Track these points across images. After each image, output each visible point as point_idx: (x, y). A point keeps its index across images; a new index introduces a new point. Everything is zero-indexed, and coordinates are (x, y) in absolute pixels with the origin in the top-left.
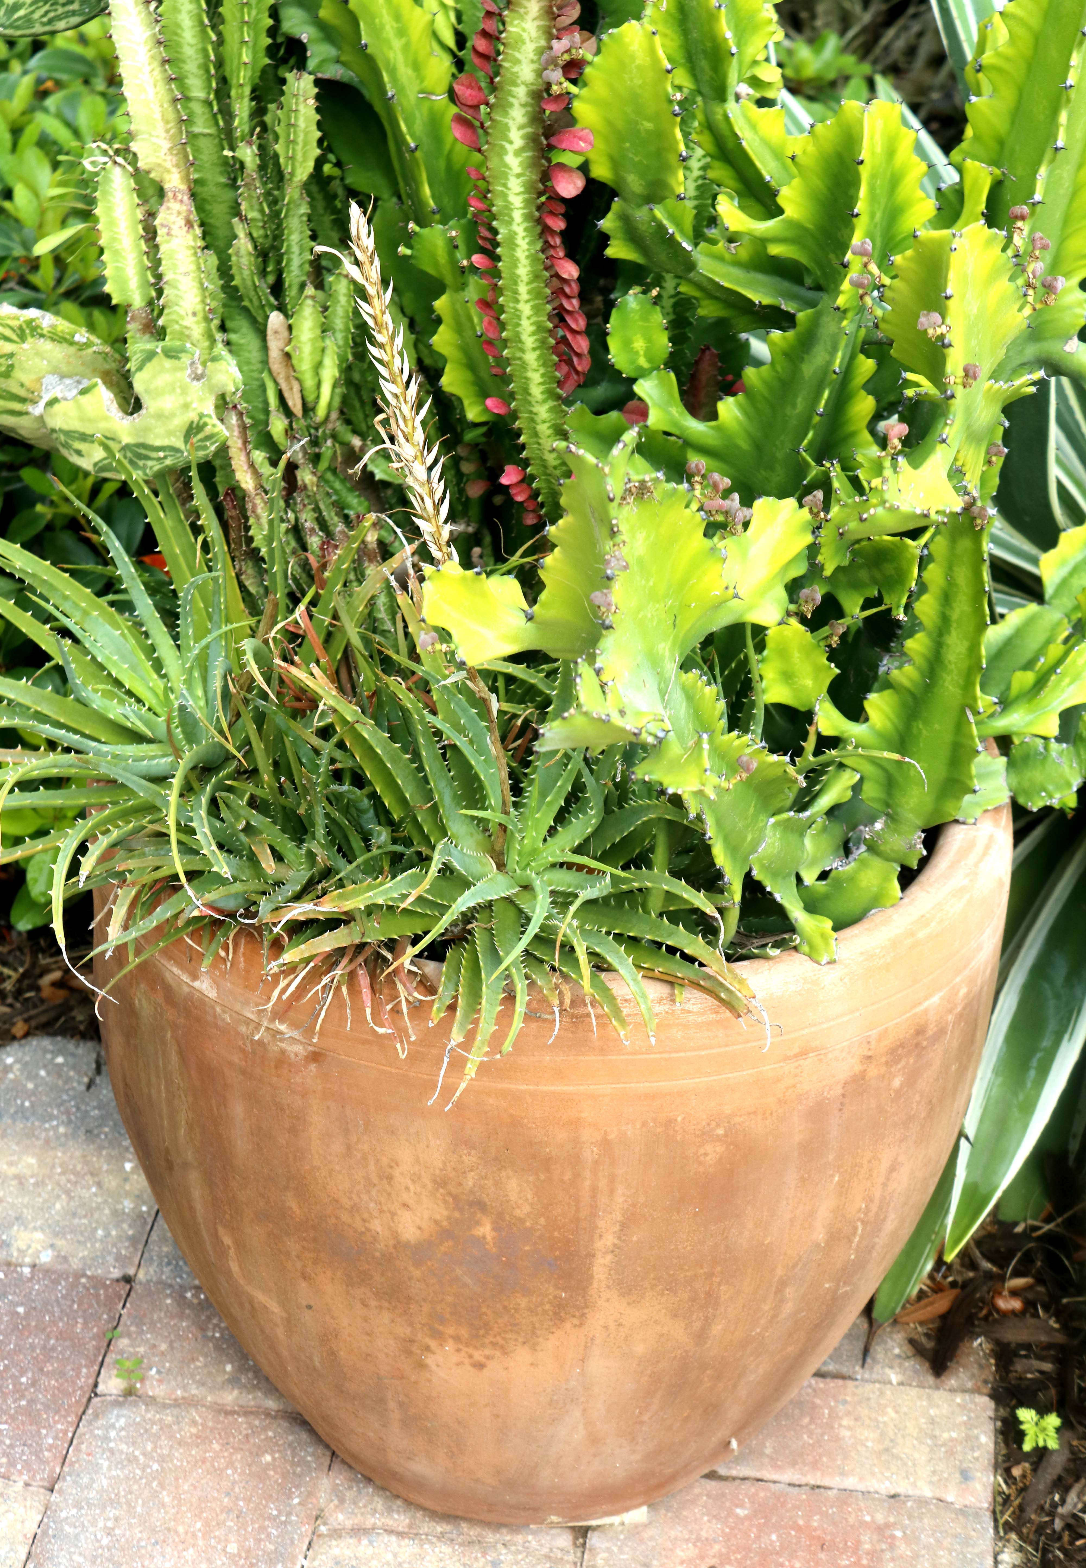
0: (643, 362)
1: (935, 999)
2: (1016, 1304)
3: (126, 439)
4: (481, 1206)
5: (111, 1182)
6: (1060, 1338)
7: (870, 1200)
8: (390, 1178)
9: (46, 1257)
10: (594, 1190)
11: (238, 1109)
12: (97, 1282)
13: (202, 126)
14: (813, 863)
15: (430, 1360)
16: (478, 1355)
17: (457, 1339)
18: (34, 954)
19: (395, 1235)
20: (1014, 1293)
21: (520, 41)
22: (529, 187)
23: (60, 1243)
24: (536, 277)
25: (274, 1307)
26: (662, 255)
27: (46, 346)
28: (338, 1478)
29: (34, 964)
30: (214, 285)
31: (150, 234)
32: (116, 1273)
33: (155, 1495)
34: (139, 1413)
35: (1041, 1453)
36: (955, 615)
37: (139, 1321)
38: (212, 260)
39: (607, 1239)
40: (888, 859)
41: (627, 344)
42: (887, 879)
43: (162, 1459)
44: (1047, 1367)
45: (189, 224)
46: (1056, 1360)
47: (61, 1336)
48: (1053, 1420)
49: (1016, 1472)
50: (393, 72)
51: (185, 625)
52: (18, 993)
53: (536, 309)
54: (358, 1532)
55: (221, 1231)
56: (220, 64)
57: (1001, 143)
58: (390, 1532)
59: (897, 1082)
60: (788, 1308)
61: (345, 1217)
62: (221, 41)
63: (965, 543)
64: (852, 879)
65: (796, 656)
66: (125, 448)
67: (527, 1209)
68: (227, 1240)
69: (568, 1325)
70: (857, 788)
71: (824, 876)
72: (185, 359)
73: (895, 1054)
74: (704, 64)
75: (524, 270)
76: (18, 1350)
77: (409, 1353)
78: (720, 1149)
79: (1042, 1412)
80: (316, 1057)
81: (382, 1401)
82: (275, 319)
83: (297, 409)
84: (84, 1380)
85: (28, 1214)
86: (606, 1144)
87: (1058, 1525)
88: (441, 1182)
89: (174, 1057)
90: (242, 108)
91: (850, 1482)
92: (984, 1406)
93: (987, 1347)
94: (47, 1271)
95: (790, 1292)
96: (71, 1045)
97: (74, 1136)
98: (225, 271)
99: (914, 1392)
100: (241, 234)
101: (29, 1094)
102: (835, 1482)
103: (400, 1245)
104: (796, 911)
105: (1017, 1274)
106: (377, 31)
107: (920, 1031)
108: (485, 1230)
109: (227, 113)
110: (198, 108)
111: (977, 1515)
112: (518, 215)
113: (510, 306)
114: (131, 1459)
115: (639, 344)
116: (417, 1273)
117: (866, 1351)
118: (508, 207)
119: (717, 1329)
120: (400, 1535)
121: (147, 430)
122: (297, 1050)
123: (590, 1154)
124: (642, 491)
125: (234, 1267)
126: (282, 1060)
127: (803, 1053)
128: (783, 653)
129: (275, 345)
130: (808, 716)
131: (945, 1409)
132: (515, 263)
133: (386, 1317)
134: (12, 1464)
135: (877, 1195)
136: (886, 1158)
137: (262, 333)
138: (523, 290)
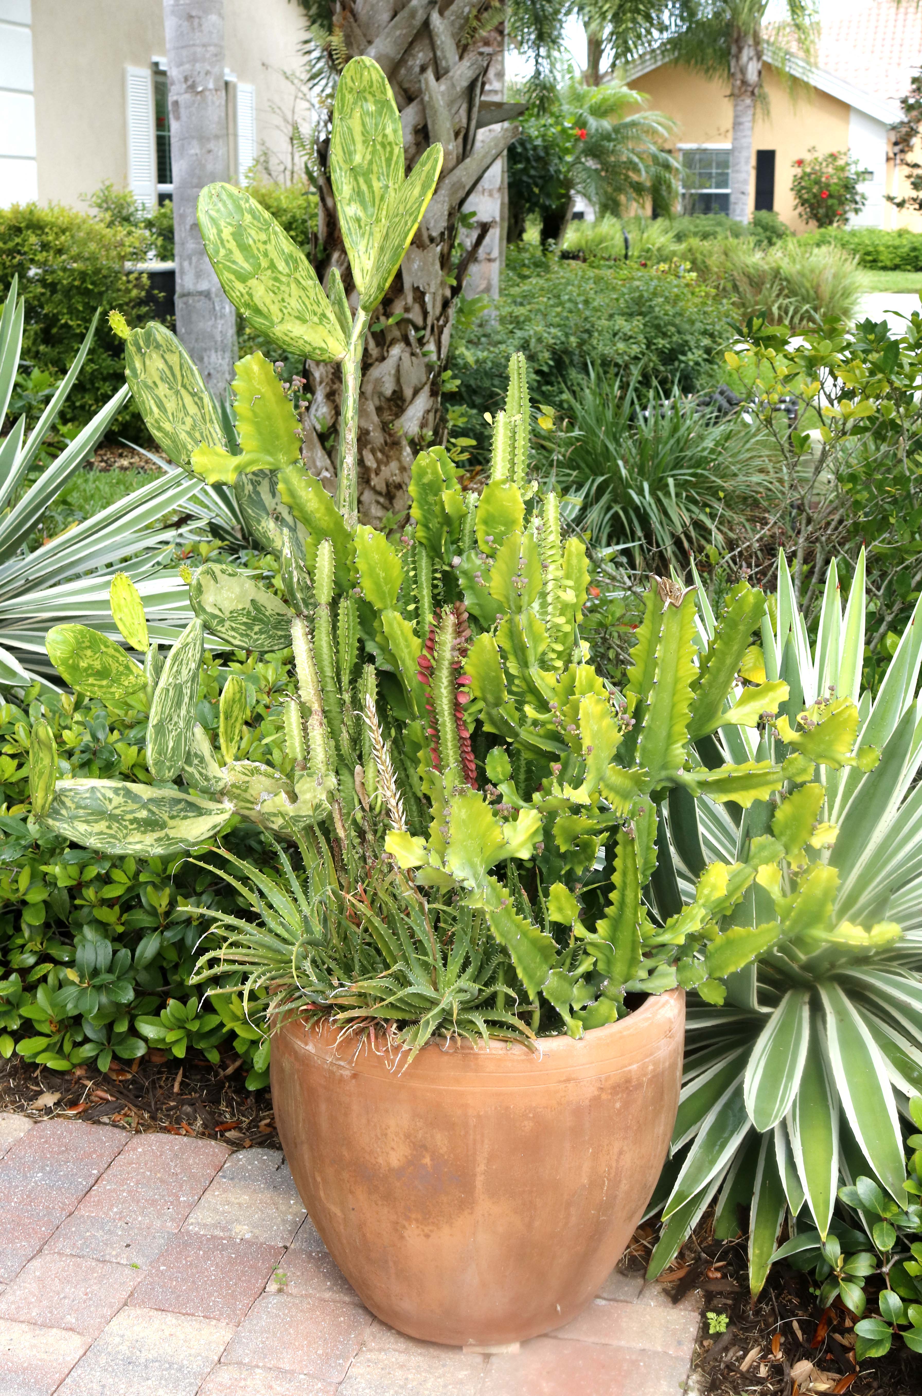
0: (501, 777)
1: (634, 1067)
2: (719, 1275)
3: (291, 814)
4: (424, 1147)
5: (283, 1208)
6: (737, 1289)
7: (610, 1167)
8: (386, 1135)
9: (248, 1236)
10: (475, 1141)
11: (323, 1107)
12: (271, 1247)
13: (330, 687)
14: (578, 1001)
15: (406, 1234)
16: (426, 1230)
17: (417, 1220)
18: (258, 1111)
19: (388, 1164)
20: (717, 1269)
21: (445, 643)
22: (450, 701)
23: (256, 1231)
24: (454, 739)
25: (339, 1214)
26: (505, 729)
27: (263, 778)
28: (375, 1328)
29: (257, 1115)
30: (333, 752)
31: (305, 729)
32: (281, 1245)
33: (286, 1330)
34: (283, 1298)
35: (718, 1335)
36: (628, 881)
37: (289, 1264)
38: (332, 743)
39: (481, 1168)
40: (612, 999)
41: (494, 769)
42: (611, 1009)
43: (292, 1317)
44: (730, 1302)
45: (321, 724)
46: (734, 1299)
47: (251, 1267)
48: (724, 1319)
49: (706, 1343)
50: (403, 662)
51: (311, 892)
52: (248, 1129)
53: (455, 753)
54: (380, 1350)
55: (317, 1174)
56: (337, 662)
57: (641, 685)
58: (395, 1350)
59: (618, 1105)
60: (574, 1220)
61: (367, 1157)
62: (338, 652)
63: (629, 848)
64: (596, 1010)
65: (563, 900)
66: (291, 818)
67: (445, 1149)
68: (319, 1179)
69: (466, 1212)
70: (595, 964)
71: (584, 1008)
72: (315, 777)
73: (615, 1089)
74: (520, 653)
75: (449, 736)
76: (230, 1271)
77: (396, 1230)
78: (531, 1124)
79: (719, 1313)
80: (355, 1076)
81: (386, 1262)
82: (358, 768)
83: (367, 808)
84: (260, 1284)
85: (241, 1218)
86: (479, 1117)
87: (722, 1366)
88: (407, 1136)
89: (298, 1087)
90: (345, 679)
91: (623, 1343)
92: (696, 1316)
93: (701, 1293)
94: (247, 1242)
95: (573, 1210)
96: (271, 1152)
97: (268, 1188)
98: (338, 748)
99: (660, 1310)
100: (344, 730)
101: (248, 1171)
102: (615, 1343)
103: (391, 1170)
104: (567, 1017)
105: (718, 1261)
106: (397, 645)
107: (628, 1081)
108: (427, 1160)
109: (339, 681)
110: (329, 680)
111: (682, 1360)
112: (446, 713)
113: (444, 752)
114: (277, 1316)
115: (499, 769)
116: (398, 1184)
117: (640, 1292)
118: (443, 710)
119: (537, 1224)
120: (400, 1352)
121: (300, 809)
122: (347, 1073)
123: (472, 1122)
124: (462, 792)
125: (322, 1194)
126: (341, 1080)
127: (568, 1080)
128: (557, 898)
129: (358, 779)
130: (570, 929)
131: (675, 1317)
132: (446, 733)
133: (386, 1210)
134: (221, 1314)
135: (614, 1165)
136: (617, 1146)
137: (352, 774)
138: (449, 744)
